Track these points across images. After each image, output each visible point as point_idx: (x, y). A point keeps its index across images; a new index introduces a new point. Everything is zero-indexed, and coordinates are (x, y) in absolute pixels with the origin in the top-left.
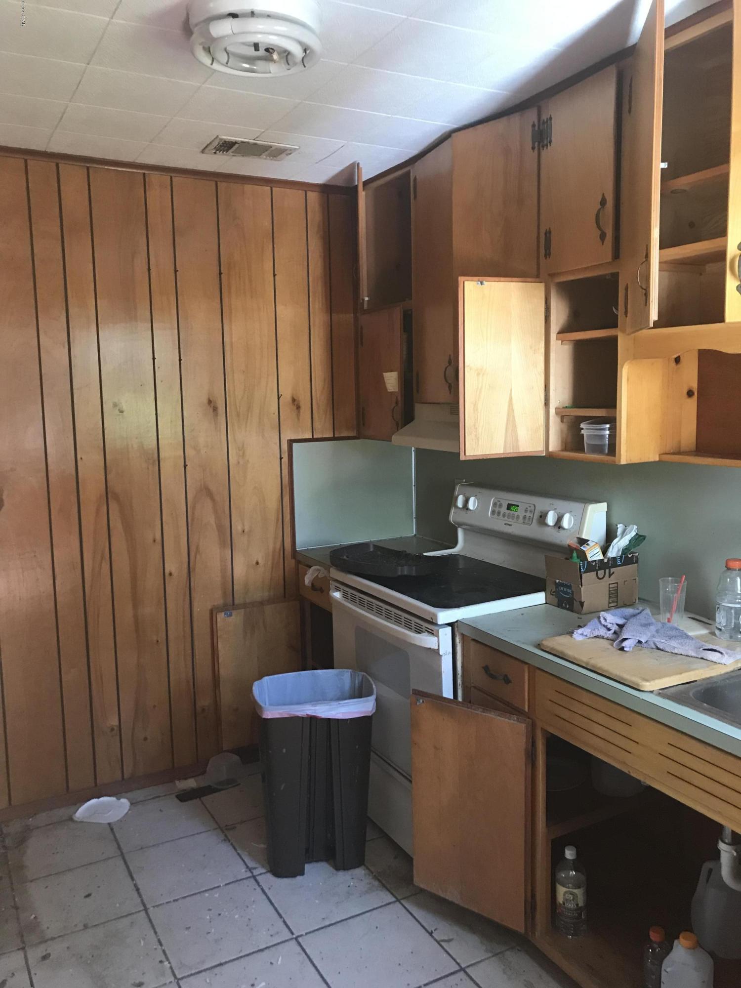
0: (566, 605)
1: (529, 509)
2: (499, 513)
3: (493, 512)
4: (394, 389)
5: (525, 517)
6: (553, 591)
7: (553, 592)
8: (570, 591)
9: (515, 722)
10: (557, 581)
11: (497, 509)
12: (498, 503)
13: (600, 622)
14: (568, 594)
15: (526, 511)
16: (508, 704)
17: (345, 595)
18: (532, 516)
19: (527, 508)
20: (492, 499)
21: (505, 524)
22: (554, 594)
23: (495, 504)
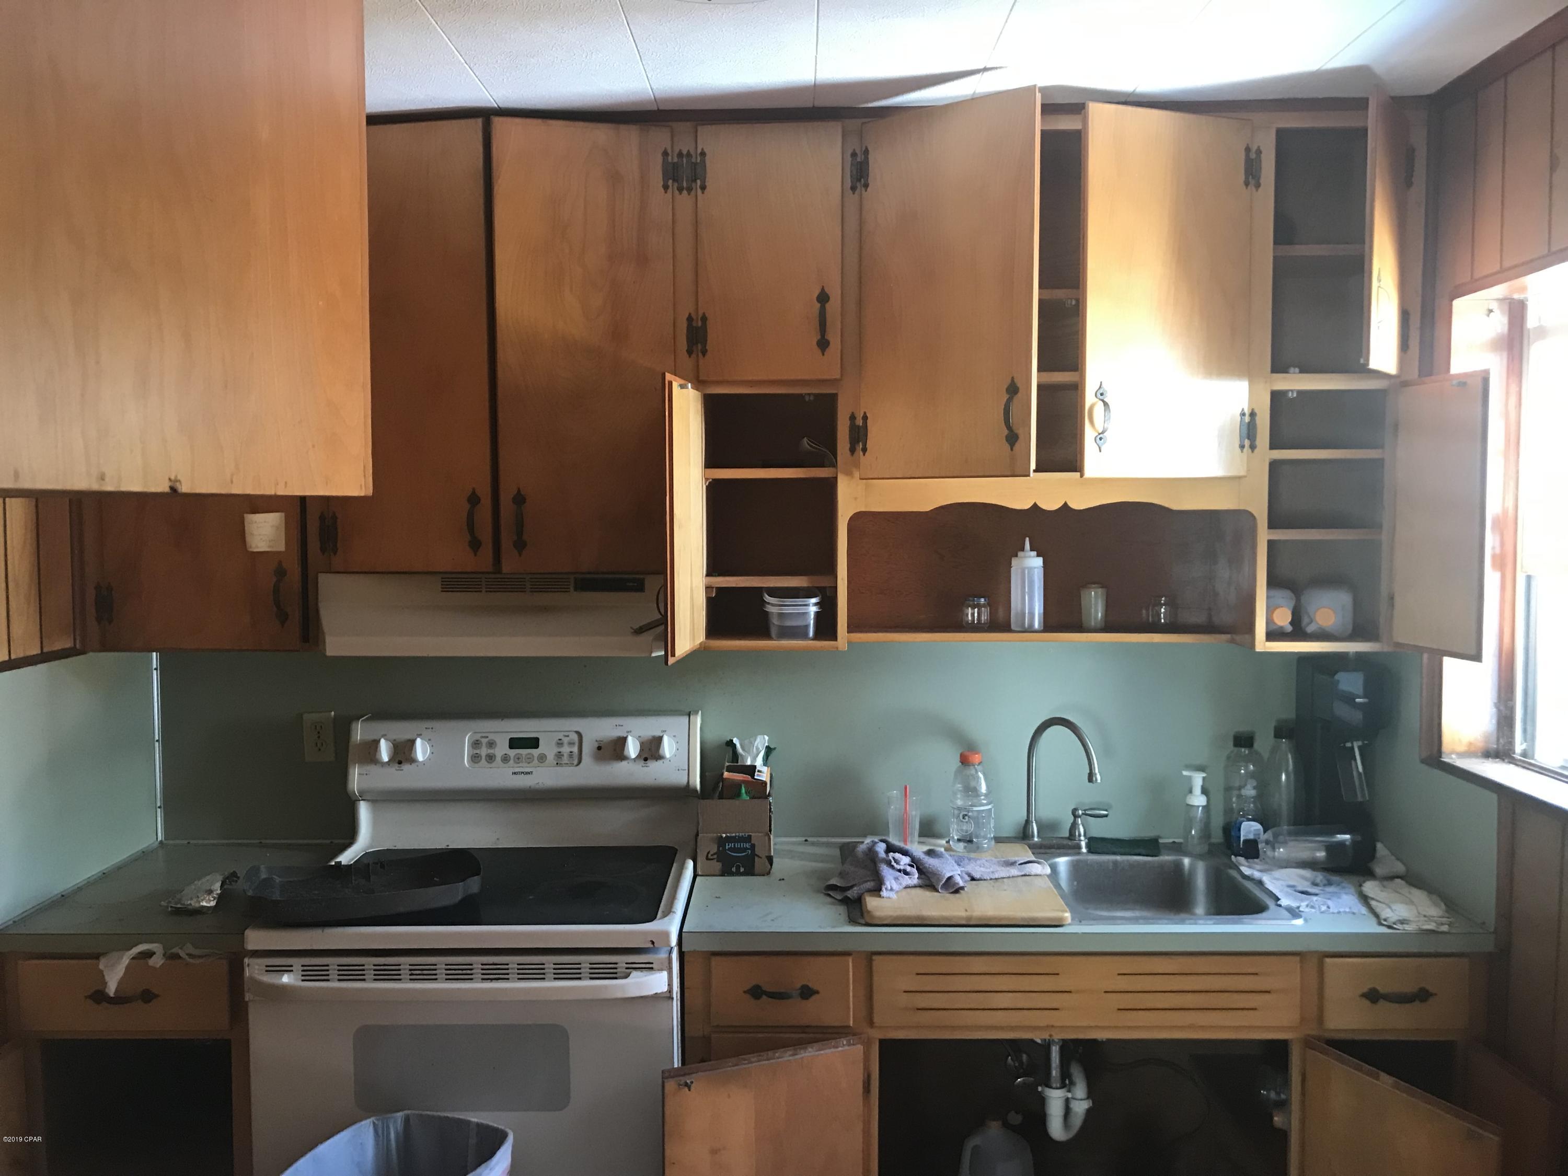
0: (738, 868)
1: (566, 740)
2: (491, 758)
3: (475, 758)
4: (269, 547)
5: (559, 755)
6: (712, 853)
7: (712, 855)
8: (748, 845)
9: (846, 1048)
10: (724, 835)
11: (484, 751)
12: (484, 741)
13: (892, 867)
14: (745, 850)
15: (560, 743)
16: (804, 1029)
17: (309, 974)
18: (575, 749)
19: (560, 740)
20: (467, 734)
21: (515, 773)
22: (715, 856)
23: (476, 744)
